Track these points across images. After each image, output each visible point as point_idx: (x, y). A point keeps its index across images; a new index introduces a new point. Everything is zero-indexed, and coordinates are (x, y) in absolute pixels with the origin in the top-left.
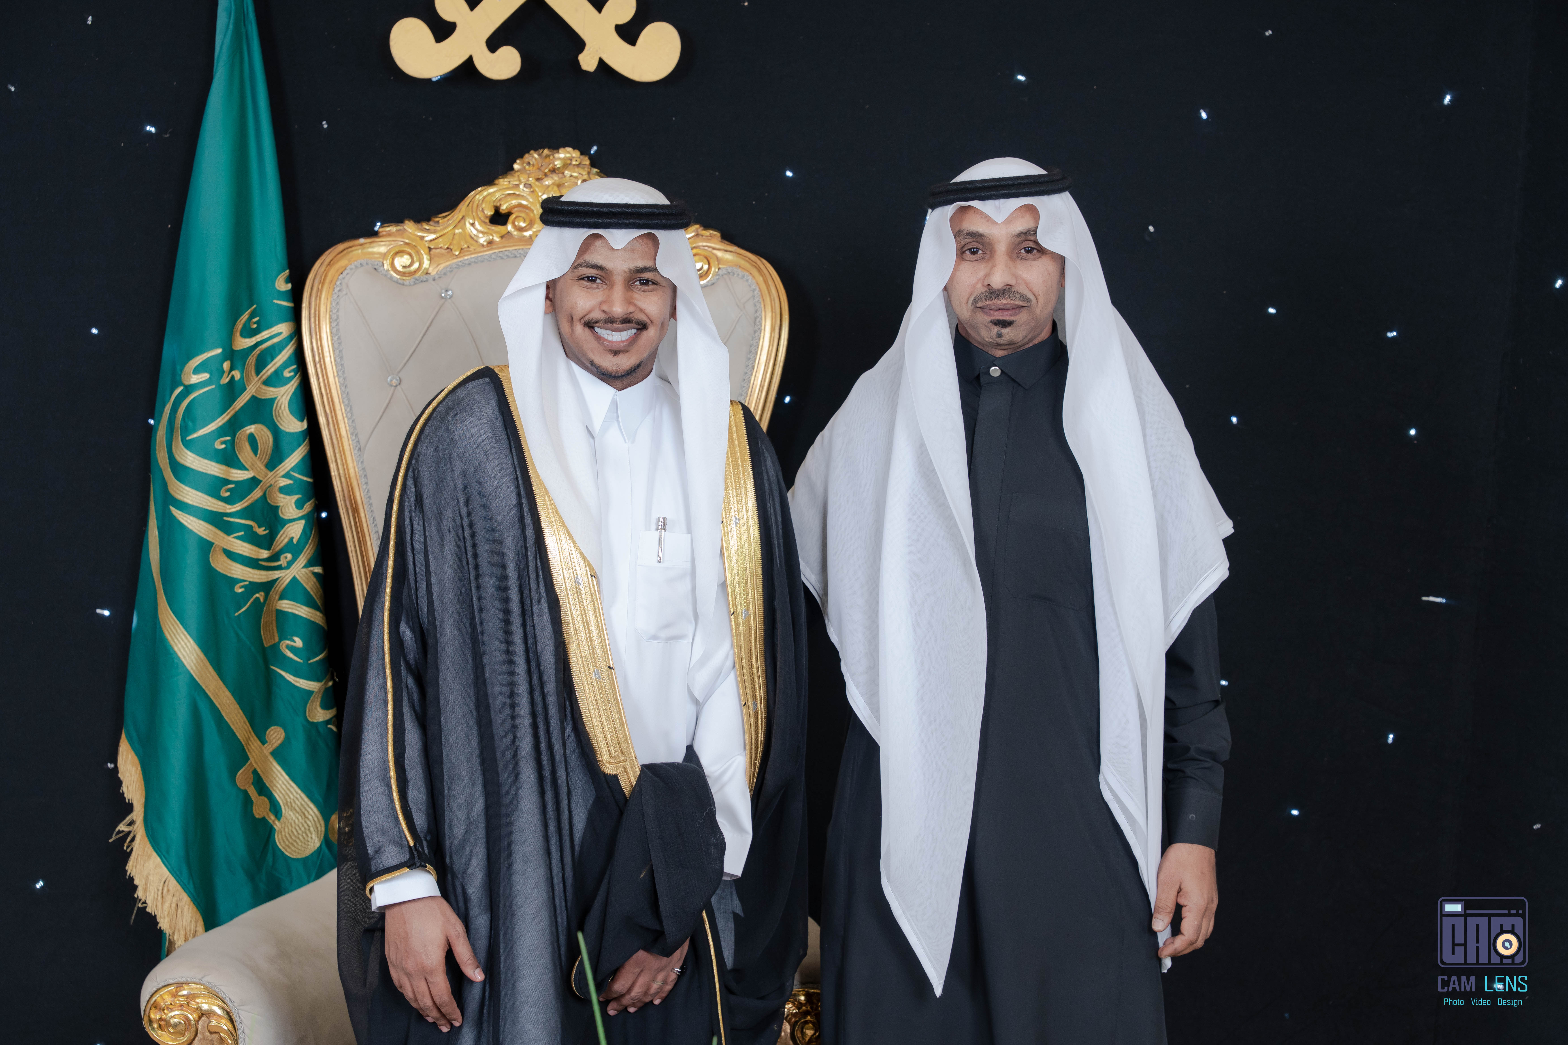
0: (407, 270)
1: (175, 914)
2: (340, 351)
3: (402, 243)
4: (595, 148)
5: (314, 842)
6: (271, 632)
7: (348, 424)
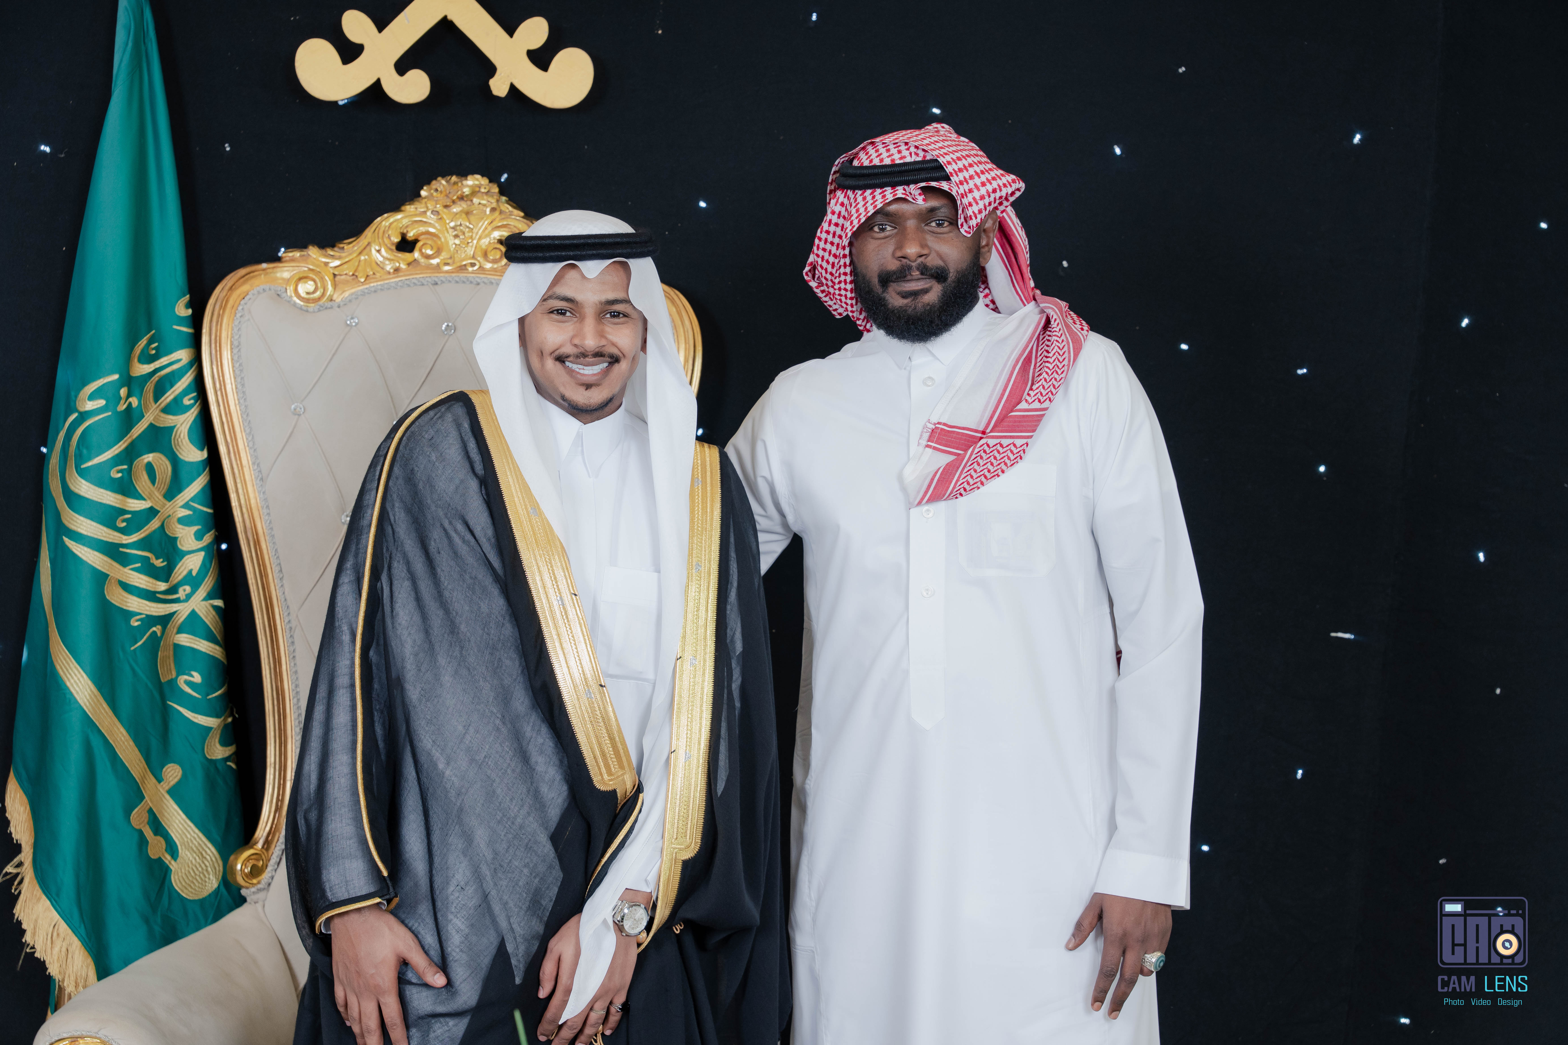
0: (312, 296)
1: (65, 958)
2: (242, 378)
3: (306, 269)
4: (505, 176)
5: (213, 883)
6: (169, 668)
7: (250, 453)
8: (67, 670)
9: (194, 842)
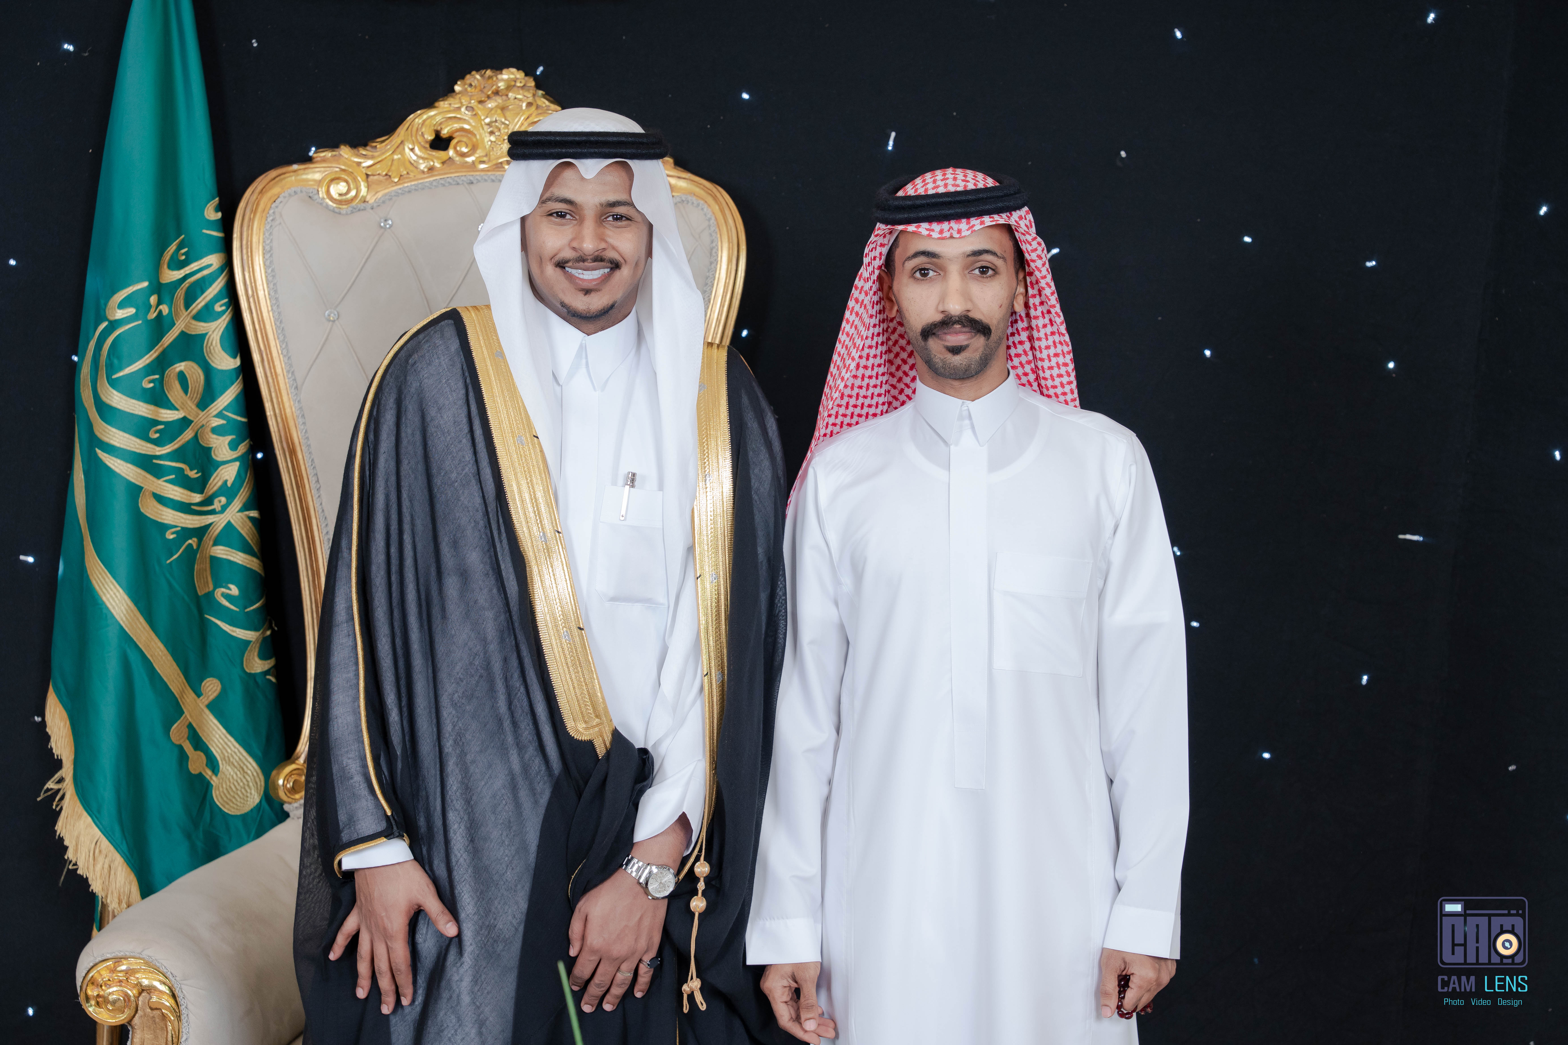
0: (344, 198)
1: (108, 875)
2: (275, 284)
3: (338, 169)
4: (541, 68)
5: (254, 798)
6: (205, 580)
7: (284, 361)
8: (103, 585)
9: (235, 756)
